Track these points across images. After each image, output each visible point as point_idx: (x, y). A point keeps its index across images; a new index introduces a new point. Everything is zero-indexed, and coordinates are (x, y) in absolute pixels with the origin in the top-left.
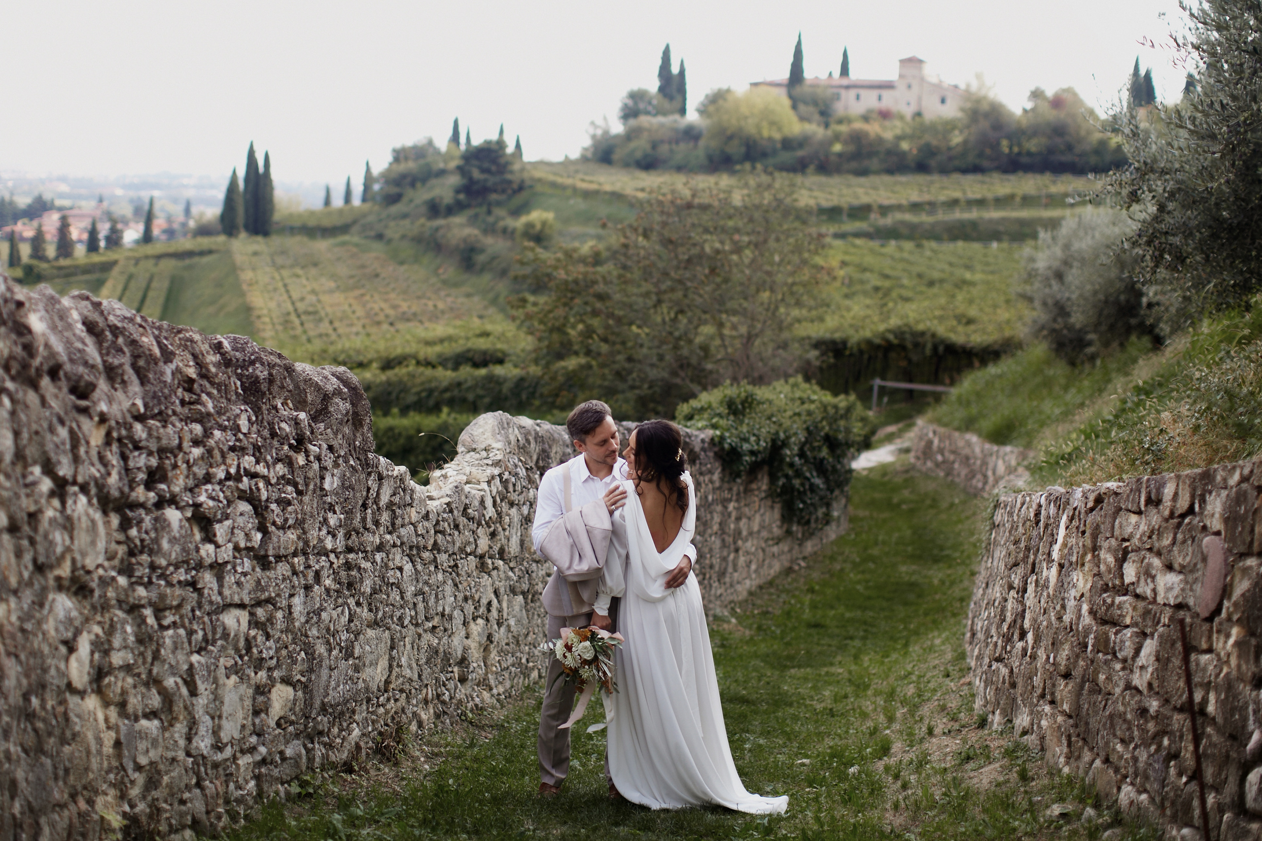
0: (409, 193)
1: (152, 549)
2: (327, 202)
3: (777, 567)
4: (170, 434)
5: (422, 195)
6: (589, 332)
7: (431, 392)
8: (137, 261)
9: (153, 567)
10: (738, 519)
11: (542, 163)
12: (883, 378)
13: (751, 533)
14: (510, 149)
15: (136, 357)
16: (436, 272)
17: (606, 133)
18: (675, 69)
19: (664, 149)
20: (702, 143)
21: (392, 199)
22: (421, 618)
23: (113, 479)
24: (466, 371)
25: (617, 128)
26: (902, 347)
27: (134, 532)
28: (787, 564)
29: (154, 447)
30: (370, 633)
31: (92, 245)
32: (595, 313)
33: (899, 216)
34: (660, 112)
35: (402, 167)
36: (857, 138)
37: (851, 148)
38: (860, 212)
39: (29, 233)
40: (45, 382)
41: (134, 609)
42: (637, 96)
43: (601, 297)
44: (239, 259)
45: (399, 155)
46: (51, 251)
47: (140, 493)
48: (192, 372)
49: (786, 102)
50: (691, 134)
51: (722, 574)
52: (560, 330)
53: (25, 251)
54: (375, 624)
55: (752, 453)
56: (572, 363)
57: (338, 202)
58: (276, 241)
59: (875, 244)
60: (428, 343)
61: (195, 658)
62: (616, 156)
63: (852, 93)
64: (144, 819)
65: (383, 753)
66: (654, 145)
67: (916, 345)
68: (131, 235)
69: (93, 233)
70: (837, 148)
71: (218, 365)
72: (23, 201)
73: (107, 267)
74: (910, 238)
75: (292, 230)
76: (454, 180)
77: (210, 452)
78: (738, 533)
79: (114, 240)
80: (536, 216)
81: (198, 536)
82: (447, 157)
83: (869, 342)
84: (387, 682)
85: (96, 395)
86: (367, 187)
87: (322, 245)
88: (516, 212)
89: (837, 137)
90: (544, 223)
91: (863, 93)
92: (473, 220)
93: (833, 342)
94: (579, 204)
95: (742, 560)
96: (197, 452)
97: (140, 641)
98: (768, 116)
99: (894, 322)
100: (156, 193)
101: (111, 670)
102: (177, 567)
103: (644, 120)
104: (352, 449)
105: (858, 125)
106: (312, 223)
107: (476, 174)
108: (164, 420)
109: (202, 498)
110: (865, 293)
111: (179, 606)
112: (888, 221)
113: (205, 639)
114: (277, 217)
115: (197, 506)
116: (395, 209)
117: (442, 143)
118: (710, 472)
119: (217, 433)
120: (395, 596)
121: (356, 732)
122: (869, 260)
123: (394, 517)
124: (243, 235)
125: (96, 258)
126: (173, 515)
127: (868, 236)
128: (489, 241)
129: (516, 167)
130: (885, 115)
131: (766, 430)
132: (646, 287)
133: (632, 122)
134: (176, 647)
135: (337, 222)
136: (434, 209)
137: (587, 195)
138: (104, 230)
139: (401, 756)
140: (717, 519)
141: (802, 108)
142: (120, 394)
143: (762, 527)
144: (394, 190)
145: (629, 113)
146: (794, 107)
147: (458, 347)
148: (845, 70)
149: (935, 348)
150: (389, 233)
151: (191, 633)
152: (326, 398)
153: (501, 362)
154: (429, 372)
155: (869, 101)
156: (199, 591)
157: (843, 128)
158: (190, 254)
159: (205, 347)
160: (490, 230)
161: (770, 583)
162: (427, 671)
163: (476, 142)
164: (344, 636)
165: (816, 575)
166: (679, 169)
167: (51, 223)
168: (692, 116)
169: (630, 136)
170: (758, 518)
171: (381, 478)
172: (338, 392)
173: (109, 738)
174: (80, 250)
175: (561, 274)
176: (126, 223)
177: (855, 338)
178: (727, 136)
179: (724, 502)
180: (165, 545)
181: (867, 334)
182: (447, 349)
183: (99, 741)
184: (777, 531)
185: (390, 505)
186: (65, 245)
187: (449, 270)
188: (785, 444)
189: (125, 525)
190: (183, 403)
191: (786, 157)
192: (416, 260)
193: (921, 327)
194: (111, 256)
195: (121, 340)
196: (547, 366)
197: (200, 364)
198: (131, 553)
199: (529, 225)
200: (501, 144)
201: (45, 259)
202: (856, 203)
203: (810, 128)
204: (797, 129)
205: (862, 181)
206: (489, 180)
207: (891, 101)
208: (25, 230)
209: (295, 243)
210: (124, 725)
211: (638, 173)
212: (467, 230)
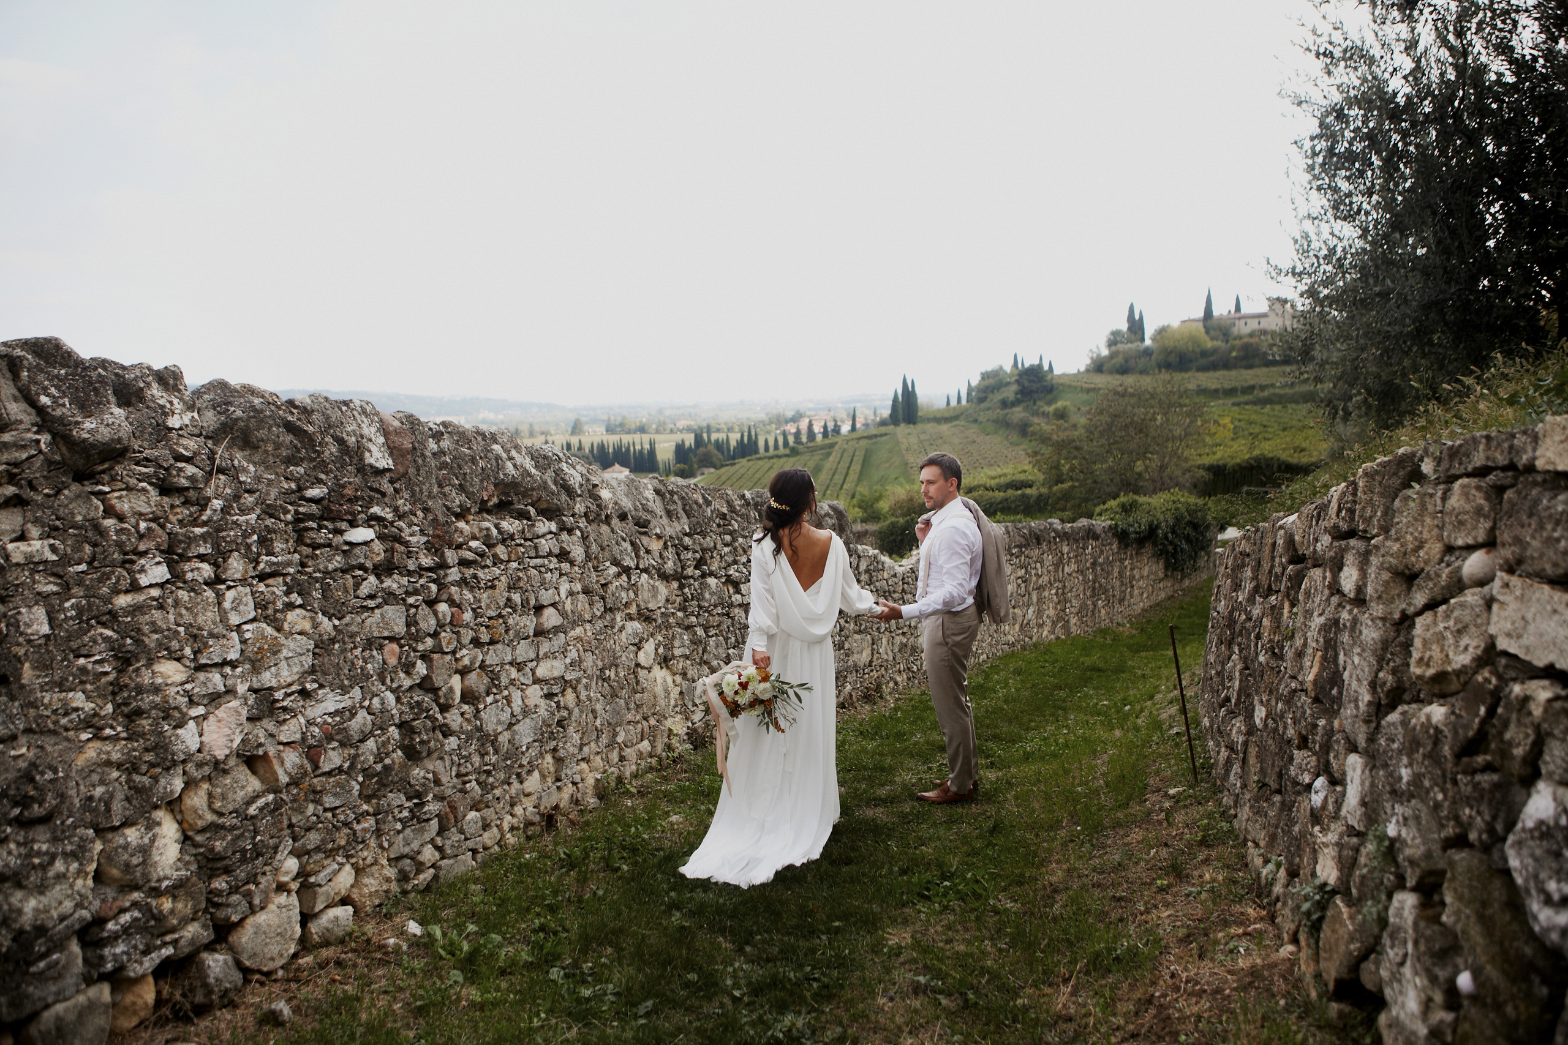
0: (991, 396)
1: (699, 597)
2: (948, 403)
3: (1163, 595)
4: (708, 542)
5: (998, 397)
6: (1072, 469)
7: (991, 504)
8: (847, 442)
9: (700, 607)
10: (1132, 569)
11: (1064, 375)
12: (1249, 485)
13: (1142, 577)
14: (1046, 367)
15: (684, 505)
16: (1007, 438)
17: (1099, 355)
18: (1137, 317)
19: (1132, 363)
20: (1154, 357)
21: (982, 400)
23: (670, 564)
24: (1010, 492)
25: (1105, 352)
26: (1259, 467)
27: (686, 590)
28: (1170, 593)
29: (698, 548)
30: (857, 636)
31: (825, 434)
32: (1075, 458)
33: (1272, 391)
34: (1129, 341)
35: (986, 383)
36: (1246, 347)
37: (1242, 354)
38: (1250, 389)
39: (793, 430)
40: (615, 521)
41: (688, 628)
42: (1116, 334)
43: (1077, 448)
44: (900, 436)
45: (985, 376)
46: (804, 439)
47: (689, 571)
48: (725, 510)
49: (1202, 330)
50: (1147, 352)
51: (1121, 601)
52: (1057, 467)
53: (791, 439)
54: (860, 632)
55: (1136, 532)
56: (1066, 486)
57: (954, 403)
58: (920, 427)
59: (1257, 408)
60: (993, 478)
61: (731, 651)
62: (1105, 368)
63: (1242, 322)
64: (700, 730)
66: (1126, 361)
67: (1268, 466)
68: (845, 428)
69: (825, 427)
70: (1234, 354)
71: (742, 506)
72: (790, 414)
73: (832, 446)
74: (1279, 403)
75: (929, 420)
76: (1015, 387)
77: (735, 549)
78: (1132, 577)
79: (837, 430)
80: (1060, 404)
81: (732, 591)
82: (1011, 375)
83: (1239, 465)
84: (871, 662)
85: (651, 525)
86: (969, 394)
87: (944, 428)
88: (1049, 403)
89: (1233, 348)
90: (1065, 408)
91: (1249, 321)
92: (1026, 409)
93: (1218, 467)
94: (1086, 397)
95: (1136, 592)
96: (727, 549)
98: (1193, 339)
99: (1256, 452)
100: (858, 405)
101: (674, 657)
102: (715, 606)
103: (1120, 347)
105: (1246, 340)
106: (939, 415)
107: (1026, 383)
108: (704, 534)
109: (731, 572)
110: (1244, 437)
111: (718, 626)
112: (1266, 393)
113: (737, 641)
114: (920, 414)
115: (728, 576)
116: (983, 405)
117: (1008, 368)
118: (1110, 544)
119: (740, 540)
121: (848, 687)
122: (1254, 417)
123: (871, 577)
124: (903, 425)
125: (827, 441)
126: (712, 581)
127: (1254, 403)
128: (1036, 420)
129: (1049, 377)
130: (1264, 332)
131: (1145, 521)
132: (1103, 441)
133: (1113, 348)
134: (717, 646)
135: (951, 414)
136: (1005, 404)
137: (1088, 391)
138: (831, 426)
139: (877, 699)
140: (1116, 570)
141: (1212, 333)
142: (676, 524)
143: (1150, 573)
144: (982, 395)
145: (1112, 343)
146: (1207, 332)
147: (1009, 479)
148: (1238, 308)
149: (1279, 467)
150: (981, 419)
151: (726, 639)
153: (1031, 486)
154: (991, 493)
155: (1253, 325)
156: (732, 618)
157: (1237, 342)
158: (876, 436)
159: (735, 497)
160: (1036, 413)
161: (1158, 605)
162: (899, 656)
163: (1027, 365)
165: (1187, 599)
166: (1141, 373)
167: (804, 425)
168: (1148, 342)
169: (1112, 356)
170: (1147, 568)
172: (827, 515)
173: (675, 693)
174: (819, 437)
175: (1055, 437)
176: (843, 421)
177: (1231, 463)
178: (1167, 352)
179: (1122, 561)
180: (707, 596)
181: (1238, 461)
182: (1002, 480)
183: (667, 692)
184: (1161, 575)
186: (811, 435)
187: (1015, 437)
188: (1158, 527)
189: (681, 587)
190: (719, 526)
191: (1204, 361)
192: (996, 432)
193: (1271, 455)
194: (834, 440)
196: (1050, 488)
197: (730, 504)
198: (686, 600)
199: (1057, 410)
200: (1040, 366)
201: (801, 443)
202: (1246, 385)
203: (1218, 344)
204: (1209, 344)
205: (1249, 372)
206: (1035, 387)
207: (1265, 324)
208: (791, 429)
209: (930, 427)
210: (685, 684)
211: (1118, 376)
212: (1023, 415)
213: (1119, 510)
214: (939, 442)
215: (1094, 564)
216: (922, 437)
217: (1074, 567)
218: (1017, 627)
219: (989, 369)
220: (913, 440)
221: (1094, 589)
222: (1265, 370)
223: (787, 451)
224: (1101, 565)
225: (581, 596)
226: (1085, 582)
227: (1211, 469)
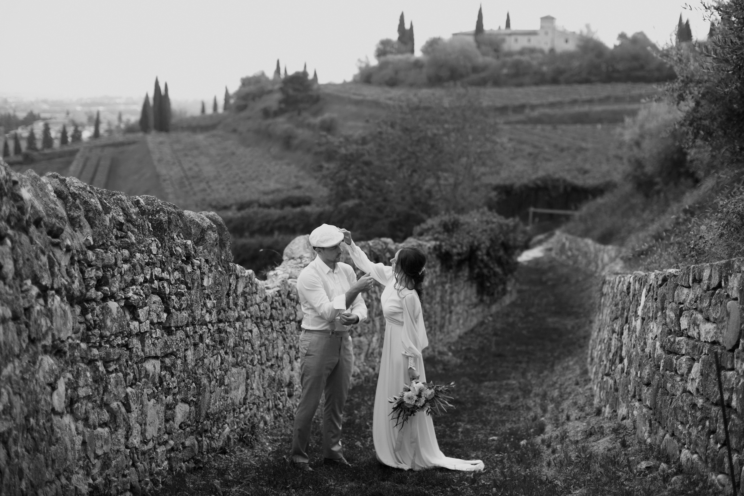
0: (252, 104)
1: (101, 326)
2: (203, 110)
3: (475, 321)
4: (109, 257)
5: (260, 105)
6: (360, 185)
7: (267, 222)
8: (91, 149)
9: (102, 336)
10: (451, 294)
11: (330, 85)
12: (535, 207)
13: (459, 302)
14: (311, 76)
15: (87, 211)
16: (268, 151)
17: (367, 65)
18: (407, 26)
19: (402, 74)
20: (425, 70)
21: (241, 108)
22: (264, 360)
23: (76, 285)
24: (288, 210)
25: (374, 62)
26: (546, 188)
27: (89, 316)
28: (481, 319)
29: (100, 265)
30: (234, 370)
31: (64, 141)
32: (363, 173)
33: (542, 110)
34: (400, 52)
35: (247, 89)
36: (517, 65)
37: (512, 71)
38: (520, 108)
39: (26, 134)
40: (32, 229)
41: (91, 362)
42: (385, 43)
43: (367, 163)
44: (151, 146)
45: (246, 82)
46: (39, 145)
47: (93, 293)
48: (121, 219)
49: (474, 44)
50: (417, 64)
51: (442, 327)
52: (343, 183)
53: (24, 145)
54: (236, 365)
55: (459, 254)
57: (209, 111)
58: (173, 135)
59: (528, 127)
60: (266, 193)
61: (129, 390)
62: (374, 79)
63: (513, 38)
64: (101, 487)
65: (243, 441)
66: (396, 72)
67: (554, 187)
68: (87, 134)
70: (505, 71)
71: (137, 214)
72: (21, 115)
74: (549, 123)
75: (183, 128)
76: (278, 96)
77: (134, 266)
78: (451, 302)
79: (77, 136)
80: (326, 116)
81: (128, 317)
82: (274, 82)
83: (526, 186)
84: (245, 399)
85: (63, 235)
86: (226, 101)
87: (200, 137)
88: (315, 114)
89: (504, 65)
90: (332, 121)
91: (520, 38)
92: (290, 119)
93: (505, 187)
94: (353, 109)
95: (454, 318)
96: (126, 266)
97: (95, 381)
98: (465, 53)
99: (541, 173)
100: (101, 109)
101: (78, 399)
102: (116, 336)
103: (390, 57)
104: (220, 261)
105: (516, 57)
106: (194, 124)
107: (291, 92)
108: (106, 248)
109: (130, 294)
110: (523, 157)
111: (119, 359)
112: (536, 114)
113: (135, 378)
114: (173, 121)
115: (127, 299)
116: (244, 114)
118: (434, 266)
119: (138, 255)
120: (248, 347)
121: (227, 429)
122: (525, 137)
123: (246, 300)
124: (153, 132)
125: (66, 148)
126: (113, 305)
127: (524, 122)
128: (300, 131)
129: (315, 87)
130: (532, 51)
131: (466, 240)
132: (394, 157)
133: (383, 59)
134: (117, 384)
135: (208, 122)
136: (267, 113)
137: (357, 103)
138: (70, 131)
139: (254, 443)
140: (439, 294)
141: (484, 48)
142: (78, 234)
143: (466, 298)
144: (243, 103)
145: (381, 53)
146: (479, 47)
147: (283, 196)
148: (508, 25)
149: (565, 188)
150: (240, 129)
151: (126, 375)
152: (203, 231)
153: (308, 203)
154: (266, 211)
155: (523, 43)
156: (130, 350)
157: (509, 59)
158: (122, 144)
159: (129, 204)
160: (300, 125)
161: (472, 331)
162: (268, 391)
163: (290, 73)
164: (218, 373)
165: (498, 325)
166: (412, 85)
167: (38, 128)
169: (382, 66)
170: (463, 293)
171: (237, 277)
172: (210, 228)
173: (79, 440)
174: (57, 144)
176: (83, 126)
177: (518, 183)
178: (439, 65)
179: (443, 284)
180: (109, 323)
181: (525, 181)
182: (276, 197)
183: (73, 442)
184: (474, 300)
185: (244, 294)
186: (48, 140)
187: (275, 150)
188: (478, 248)
189: (84, 312)
190: (117, 237)
191: (474, 77)
192: (257, 144)
193: (557, 176)
194: (76, 147)
195: (78, 201)
196: (336, 206)
198: (88, 329)
199: (323, 122)
200: (305, 74)
201: (36, 149)
202: (517, 103)
203: (490, 60)
204: (481, 60)
205: (520, 90)
206: (299, 96)
207: (535, 42)
208: (23, 132)
209: (185, 136)
210: (87, 431)
211: (387, 89)
212: (287, 126)
213: (441, 229)
214: (195, 152)
216: (176, 146)
218: (363, 356)
220: (166, 149)
222: (535, 89)
223: (20, 158)
225: (11, 324)
227: (499, 188)
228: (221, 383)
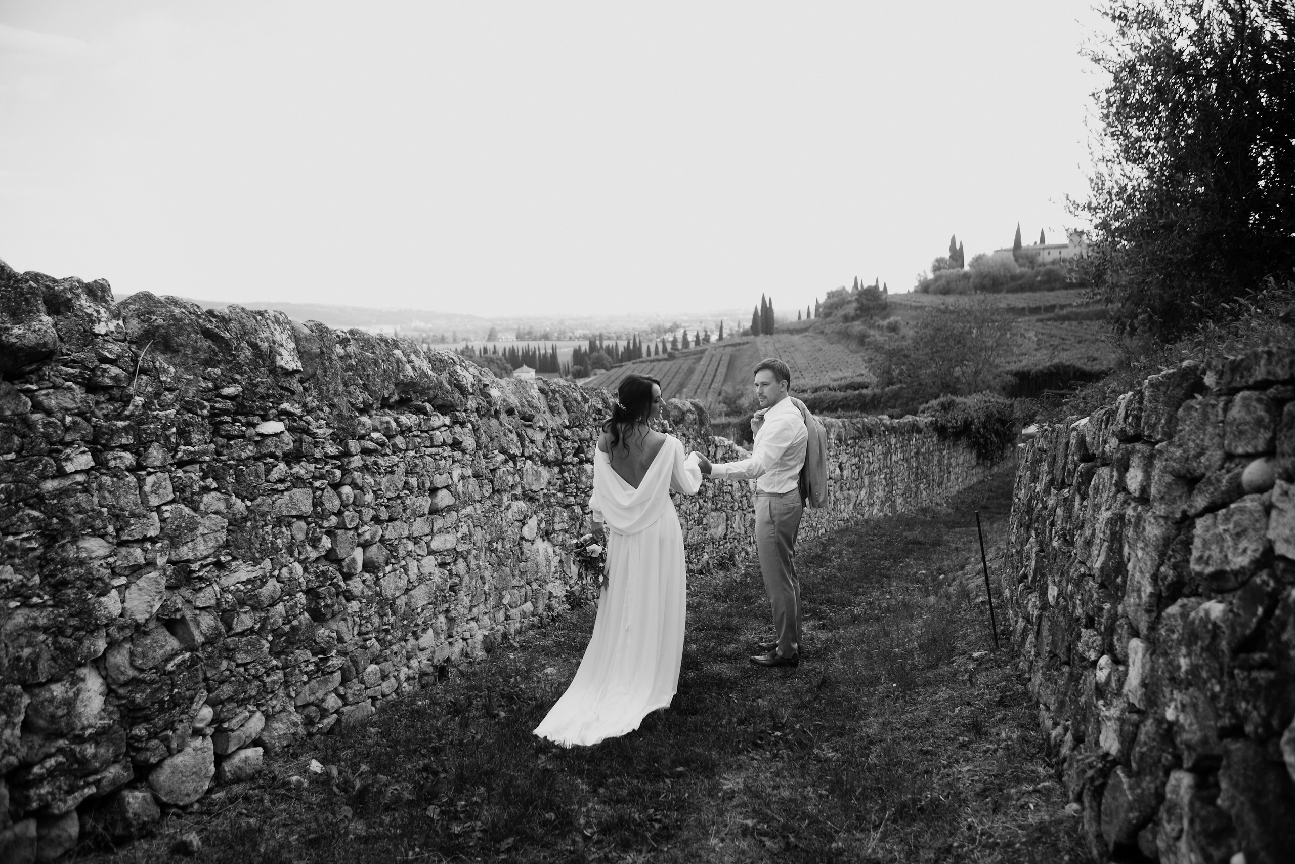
0: (835, 312)
1: (577, 481)
2: (800, 318)
3: (975, 480)
5: (841, 312)
6: (901, 373)
7: (834, 402)
8: (716, 349)
9: (578, 489)
10: (949, 458)
11: (896, 295)
12: (1050, 388)
13: (958, 465)
14: (881, 288)
15: (565, 402)
16: (847, 347)
17: (925, 279)
18: (958, 247)
19: (953, 285)
20: (971, 280)
21: (827, 315)
22: (745, 506)
23: (552, 452)
24: (849, 392)
25: (931, 276)
26: (1058, 373)
27: (566, 474)
28: (981, 478)
29: (576, 439)
30: (713, 514)
31: (697, 342)
32: (904, 364)
33: (1070, 309)
34: (951, 267)
35: (831, 301)
36: (1049, 273)
37: (1045, 278)
38: (1051, 308)
39: (671, 339)
40: (503, 416)
41: (567, 506)
42: (940, 261)
43: (905, 356)
44: (759, 344)
45: (830, 295)
46: (680, 346)
47: (569, 458)
48: (600, 406)
49: (1012, 258)
50: (966, 276)
51: (940, 484)
52: (889, 372)
53: (669, 347)
54: (716, 510)
55: (953, 427)
56: (896, 387)
57: (804, 317)
58: (775, 337)
59: (1058, 324)
60: (835, 380)
62: (931, 289)
63: (1046, 252)
64: (577, 593)
65: (722, 566)
66: (948, 284)
67: (1065, 372)
68: (714, 338)
69: (697, 336)
70: (1039, 278)
73: (703, 352)
74: (1076, 319)
75: (783, 331)
76: (855, 305)
78: (949, 465)
79: (707, 339)
80: (892, 319)
82: (852, 295)
83: (1041, 371)
84: (725, 535)
85: (535, 419)
86: (817, 310)
87: (796, 338)
88: (884, 318)
89: (1038, 274)
90: (897, 322)
91: (1052, 251)
92: (864, 323)
93: (1024, 372)
94: (914, 313)
95: (952, 477)
97: (571, 518)
98: (1004, 266)
99: (1056, 361)
100: (725, 318)
101: (554, 531)
103: (943, 272)
104: (699, 434)
105: (1049, 267)
106: (791, 327)
107: (865, 302)
108: (582, 427)
110: (1045, 348)
112: (1065, 312)
114: (776, 326)
116: (828, 320)
117: (850, 288)
118: (931, 437)
120: (728, 497)
121: (706, 556)
122: (1054, 331)
124: (761, 335)
125: (699, 348)
127: (1055, 320)
128: (872, 332)
129: (884, 297)
130: (1064, 260)
131: (960, 417)
132: (927, 350)
133: (938, 273)
135: (803, 326)
136: (846, 319)
137: (916, 308)
139: (730, 567)
140: (936, 458)
141: (1021, 261)
142: (557, 418)
143: (965, 461)
144: (828, 311)
145: (936, 269)
146: (1016, 260)
147: (848, 381)
148: (1042, 240)
149: (1075, 373)
150: (826, 331)
152: (683, 413)
153: (866, 387)
154: (833, 393)
155: (1055, 254)
157: (1042, 269)
158: (739, 344)
160: (872, 327)
161: (971, 488)
163: (865, 286)
164: (697, 515)
165: (995, 484)
166: (961, 293)
168: (967, 268)
169: (936, 279)
170: (962, 457)
174: (692, 345)
175: (887, 347)
176: (712, 332)
177: (1034, 369)
178: (982, 276)
179: (941, 451)
180: (584, 479)
181: (1040, 368)
182: (843, 382)
183: (548, 561)
184: (974, 463)
186: (686, 343)
187: (854, 346)
188: (972, 422)
191: (1012, 284)
192: (839, 342)
193: (1068, 363)
194: (705, 347)
196: (883, 389)
197: (605, 402)
199: (890, 324)
200: (876, 287)
201: (678, 350)
202: (1048, 304)
203: (1025, 270)
204: (1018, 270)
205: (1051, 293)
206: (871, 304)
207: (1066, 254)
208: (669, 337)
209: (785, 337)
211: (941, 296)
212: (861, 327)
213: (939, 408)
214: (792, 349)
215: (917, 453)
216: (778, 345)
217: (900, 456)
218: (851, 506)
219: (834, 289)
220: (770, 348)
221: (917, 474)
222: (1064, 292)
223: (666, 356)
224: (923, 454)
225: (472, 480)
226: (910, 468)
227: (1017, 374)
228: (699, 522)
